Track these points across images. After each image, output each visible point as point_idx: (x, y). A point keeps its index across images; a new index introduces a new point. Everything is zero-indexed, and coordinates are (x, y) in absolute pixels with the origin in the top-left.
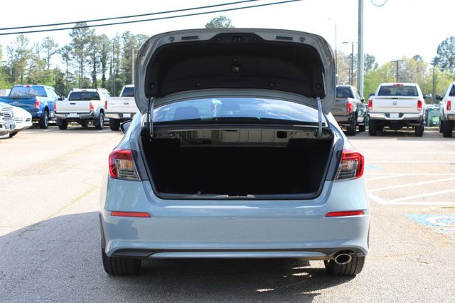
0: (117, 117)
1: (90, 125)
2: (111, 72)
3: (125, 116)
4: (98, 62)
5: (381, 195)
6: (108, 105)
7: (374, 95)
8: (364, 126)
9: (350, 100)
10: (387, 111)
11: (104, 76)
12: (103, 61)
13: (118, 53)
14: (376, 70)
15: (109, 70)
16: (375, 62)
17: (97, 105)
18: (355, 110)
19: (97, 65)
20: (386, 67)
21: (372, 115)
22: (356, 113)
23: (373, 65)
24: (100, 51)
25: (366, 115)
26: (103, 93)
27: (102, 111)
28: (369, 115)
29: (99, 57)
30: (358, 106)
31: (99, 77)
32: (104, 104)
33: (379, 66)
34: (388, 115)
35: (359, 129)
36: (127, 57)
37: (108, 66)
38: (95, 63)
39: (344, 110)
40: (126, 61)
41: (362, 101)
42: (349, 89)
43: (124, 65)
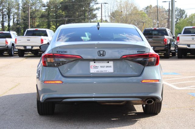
0: (22, 48)
1: (5, 53)
2: (14, 21)
3: (28, 48)
4: (5, 15)
5: (178, 85)
6: (17, 41)
7: (180, 33)
8: (175, 53)
9: (166, 37)
10: (188, 43)
11: (9, 24)
12: (9, 14)
13: (18, 9)
14: (185, 19)
15: (12, 20)
16: (185, 14)
17: (10, 41)
18: (169, 43)
19: (5, 17)
20: (192, 17)
21: (179, 46)
22: (170, 45)
23: (184, 16)
24: (6, 7)
25: (176, 46)
26: (13, 33)
27: (13, 45)
28: (177, 46)
29: (5, 11)
30: (171, 40)
31: (6, 24)
32: (14, 41)
33: (188, 16)
34: (189, 45)
35: (172, 55)
36: (24, 12)
37: (11, 17)
38: (3, 15)
39: (162, 43)
40: (23, 14)
41: (174, 37)
42: (165, 30)
43: (22, 17)
